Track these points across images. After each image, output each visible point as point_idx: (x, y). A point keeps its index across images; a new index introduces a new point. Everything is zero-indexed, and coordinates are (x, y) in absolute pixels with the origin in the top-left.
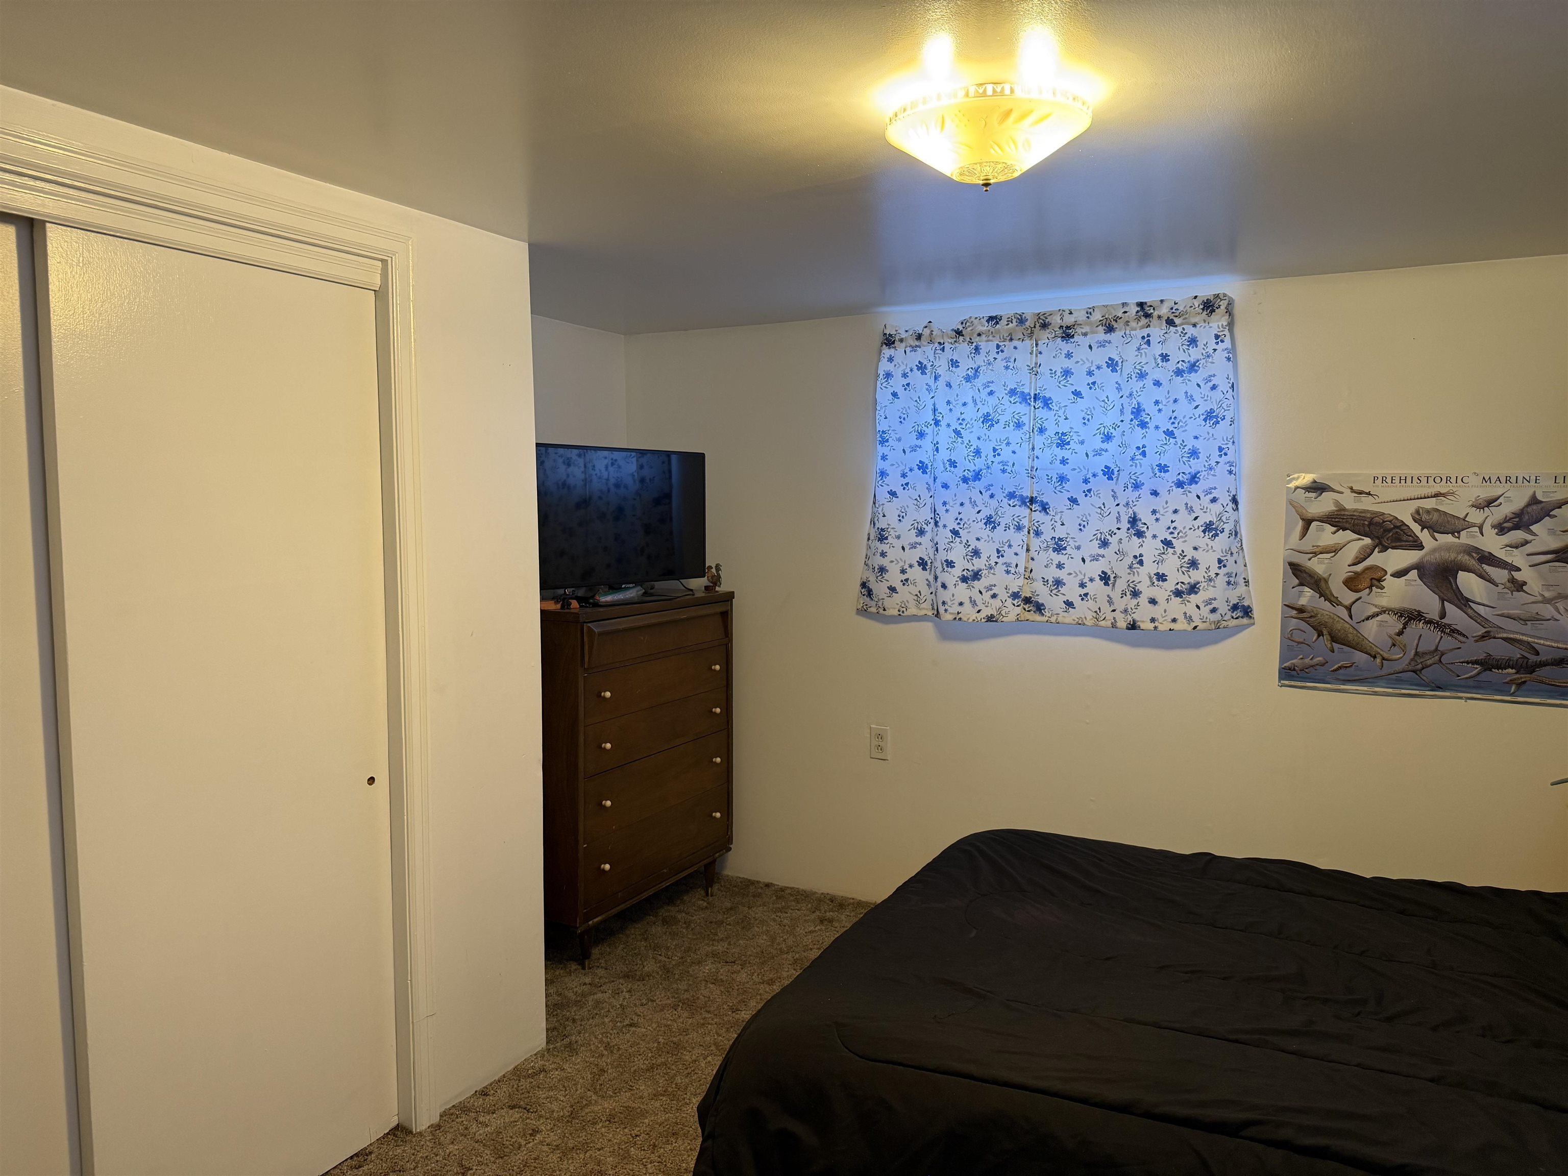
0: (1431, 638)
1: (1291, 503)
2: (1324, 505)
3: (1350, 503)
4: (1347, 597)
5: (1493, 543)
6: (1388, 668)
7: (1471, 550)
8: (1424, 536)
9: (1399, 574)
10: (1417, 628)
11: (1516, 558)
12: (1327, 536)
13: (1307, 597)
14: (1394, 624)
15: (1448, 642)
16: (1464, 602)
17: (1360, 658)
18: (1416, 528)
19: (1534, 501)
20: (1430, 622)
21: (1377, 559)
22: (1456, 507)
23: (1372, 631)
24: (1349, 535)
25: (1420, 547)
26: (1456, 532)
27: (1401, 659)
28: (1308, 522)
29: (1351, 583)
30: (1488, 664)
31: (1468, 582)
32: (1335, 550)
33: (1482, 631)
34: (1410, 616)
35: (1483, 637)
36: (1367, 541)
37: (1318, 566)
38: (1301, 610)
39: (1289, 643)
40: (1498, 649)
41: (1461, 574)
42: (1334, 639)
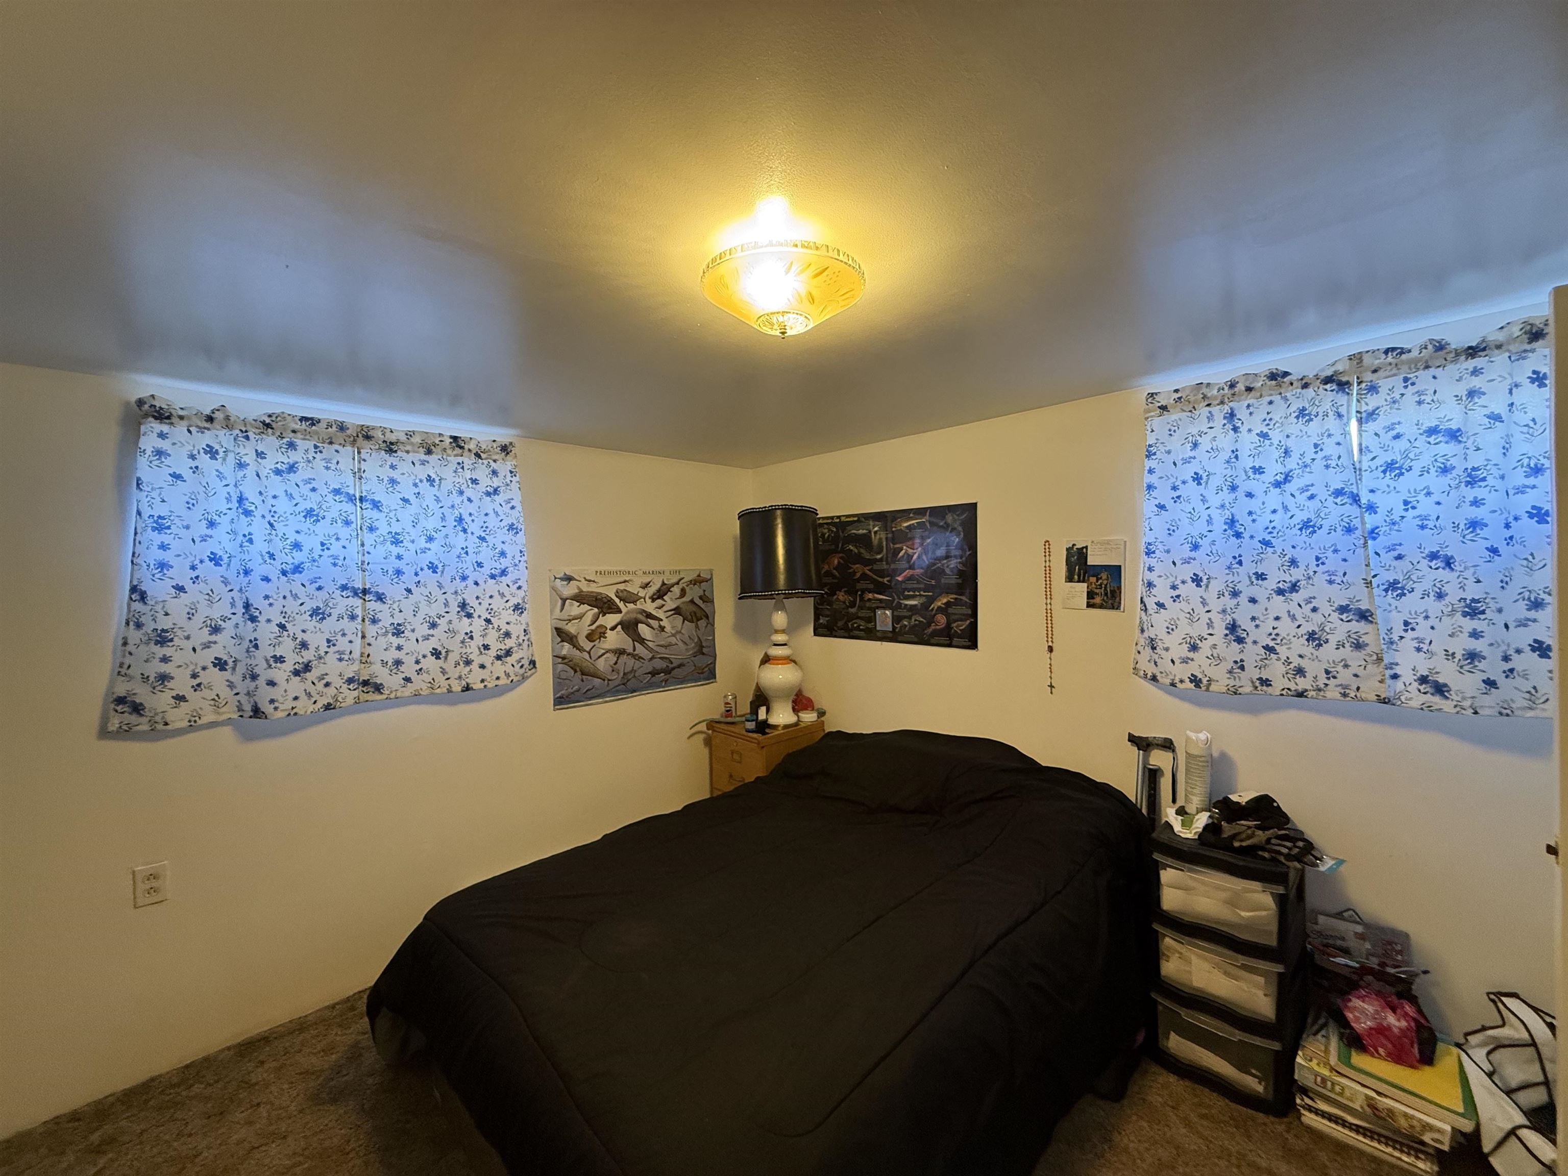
0: (631, 663)
1: (554, 589)
2: (570, 590)
3: (586, 588)
4: (587, 645)
5: (650, 607)
6: (612, 684)
7: (643, 611)
8: (621, 605)
9: (613, 629)
10: (624, 658)
11: (660, 614)
12: (575, 609)
13: (566, 649)
14: (612, 658)
15: (638, 664)
16: (642, 641)
17: (597, 681)
18: (617, 600)
19: (664, 584)
20: (629, 654)
21: (602, 621)
22: (634, 588)
23: (601, 665)
24: (586, 607)
25: (620, 612)
26: (634, 602)
27: (616, 678)
28: (564, 601)
29: (590, 637)
30: (654, 673)
31: (643, 629)
32: (580, 617)
33: (651, 655)
34: (620, 652)
35: (651, 659)
36: (596, 610)
37: (571, 628)
38: (564, 658)
39: (558, 681)
40: (659, 664)
41: (640, 625)
42: (583, 674)
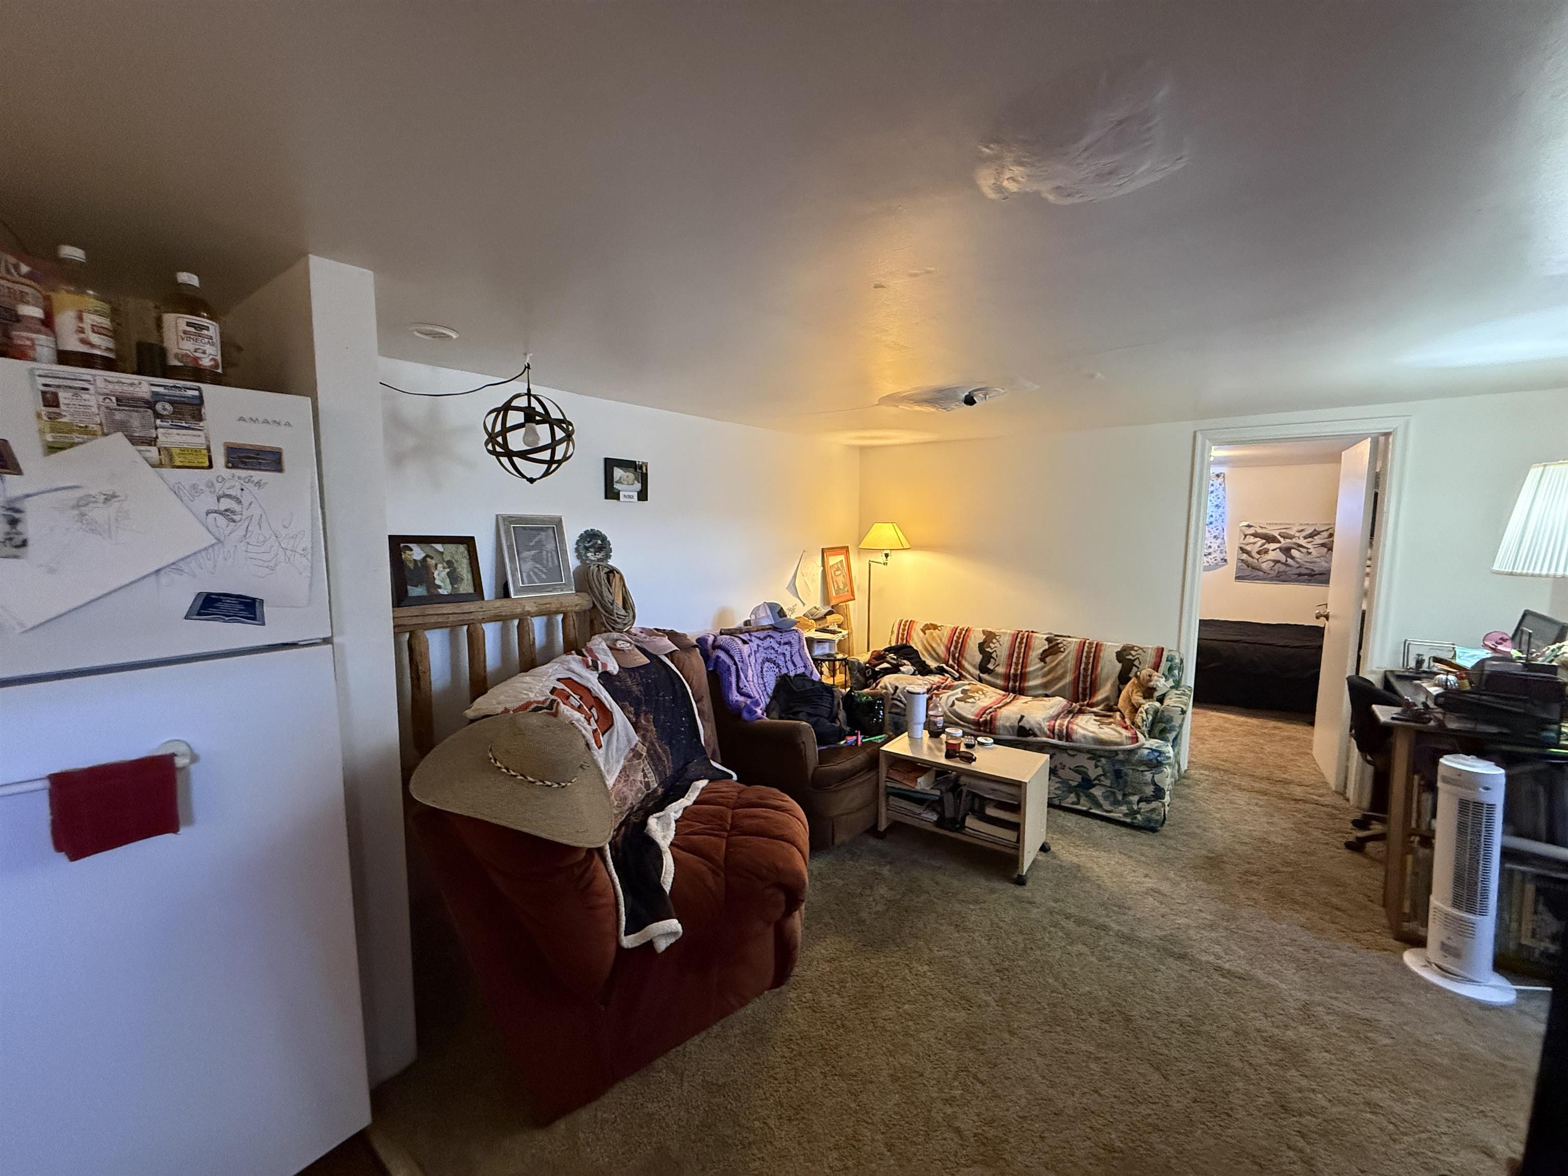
0: (1283, 568)
1: (1241, 530)
2: (1252, 531)
3: (1260, 531)
4: (1257, 556)
5: (1302, 542)
6: (1270, 576)
7: (1296, 544)
8: (1281, 540)
9: (1273, 550)
10: (1279, 565)
11: (1309, 546)
12: (1252, 539)
13: (1245, 556)
14: (1272, 564)
15: (1288, 569)
16: (1293, 558)
17: (1261, 573)
18: (1279, 537)
19: (1315, 530)
20: (1282, 563)
21: (1267, 546)
22: (1292, 532)
23: (1264, 566)
24: (1258, 539)
25: (1280, 542)
26: (1291, 538)
27: (1273, 573)
28: (1246, 536)
29: (1259, 553)
30: (1300, 575)
31: (1294, 552)
32: (1254, 543)
33: (1298, 565)
34: (1277, 562)
35: (1298, 567)
36: (1264, 541)
37: (1248, 548)
38: (1243, 560)
39: (1239, 569)
40: (1304, 571)
42: (1252, 568)
